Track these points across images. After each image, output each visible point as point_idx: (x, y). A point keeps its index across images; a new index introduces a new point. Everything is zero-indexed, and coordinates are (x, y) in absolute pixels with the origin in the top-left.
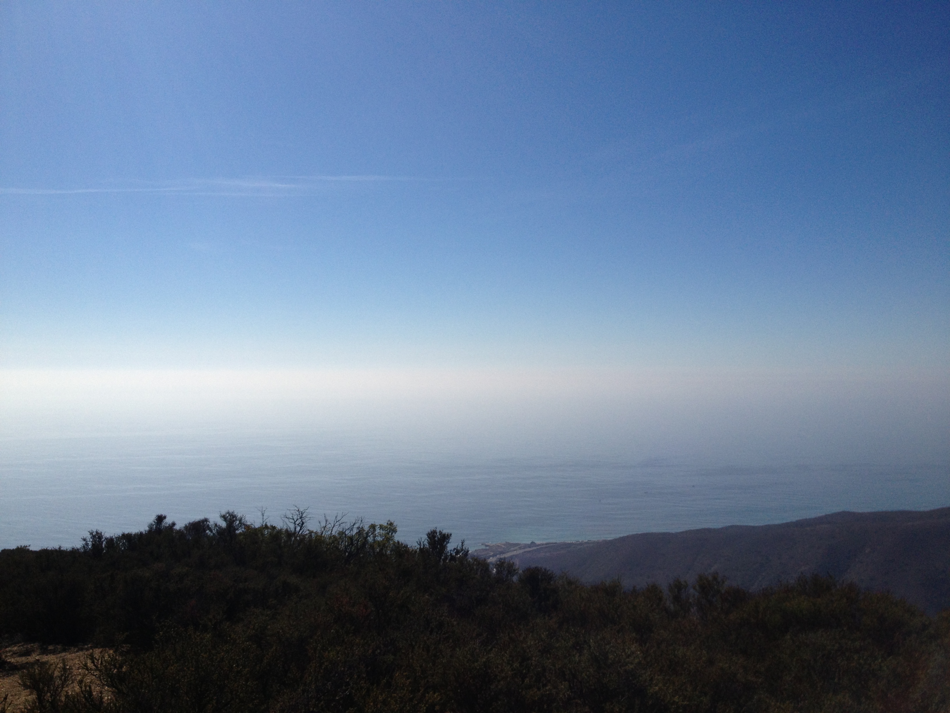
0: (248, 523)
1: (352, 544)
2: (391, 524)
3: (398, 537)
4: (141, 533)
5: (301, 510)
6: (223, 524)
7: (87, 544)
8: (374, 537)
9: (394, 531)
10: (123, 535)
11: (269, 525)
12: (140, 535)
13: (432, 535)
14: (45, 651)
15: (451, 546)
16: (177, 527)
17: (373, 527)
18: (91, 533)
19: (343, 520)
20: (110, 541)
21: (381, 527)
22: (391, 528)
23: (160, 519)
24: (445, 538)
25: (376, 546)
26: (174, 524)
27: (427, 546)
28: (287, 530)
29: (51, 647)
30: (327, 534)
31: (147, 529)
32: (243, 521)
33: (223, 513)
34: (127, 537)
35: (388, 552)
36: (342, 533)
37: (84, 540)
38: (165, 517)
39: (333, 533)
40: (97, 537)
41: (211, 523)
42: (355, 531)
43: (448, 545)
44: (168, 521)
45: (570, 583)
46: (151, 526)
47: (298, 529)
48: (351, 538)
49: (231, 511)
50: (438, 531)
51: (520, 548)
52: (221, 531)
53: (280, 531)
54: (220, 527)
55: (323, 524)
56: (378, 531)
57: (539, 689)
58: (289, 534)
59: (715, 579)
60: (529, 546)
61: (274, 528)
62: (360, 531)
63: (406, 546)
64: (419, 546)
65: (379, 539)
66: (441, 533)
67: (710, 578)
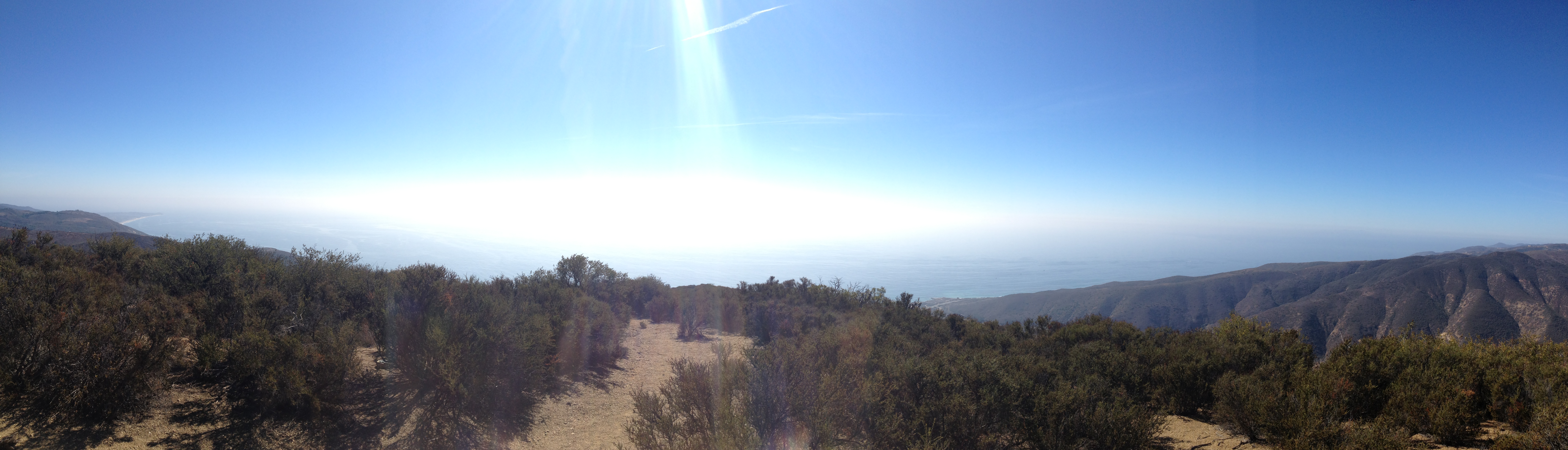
0: (813, 283)
1: (863, 297)
2: (883, 288)
3: (886, 295)
4: (764, 284)
5: (839, 278)
6: (801, 283)
7: (739, 287)
8: (875, 294)
9: (885, 292)
10: (756, 284)
11: (823, 285)
12: (763, 285)
13: (903, 295)
14: (720, 334)
15: (912, 301)
16: (780, 282)
17: (874, 289)
18: (741, 282)
19: (859, 285)
20: (750, 287)
21: (878, 289)
22: (883, 291)
23: (772, 278)
24: (910, 296)
25: (875, 299)
26: (778, 281)
27: (901, 300)
28: (831, 288)
29: (723, 332)
30: (851, 291)
31: (766, 282)
32: (810, 282)
33: (801, 277)
34: (757, 285)
35: (881, 302)
36: (858, 291)
37: (738, 285)
38: (774, 278)
39: (854, 291)
40: (744, 284)
41: (796, 282)
42: (865, 291)
43: (911, 300)
44: (775, 279)
45: (972, 321)
46: (768, 281)
47: (837, 288)
48: (863, 294)
49: (805, 277)
50: (906, 293)
51: (950, 301)
52: (800, 286)
53: (828, 288)
54: (800, 284)
55: (849, 286)
56: (876, 291)
57: (947, 382)
58: (833, 290)
59: (1046, 317)
60: (956, 300)
61: (825, 286)
62: (867, 291)
63: (890, 300)
64: (896, 300)
65: (877, 295)
66: (908, 294)
67: (1044, 317)
